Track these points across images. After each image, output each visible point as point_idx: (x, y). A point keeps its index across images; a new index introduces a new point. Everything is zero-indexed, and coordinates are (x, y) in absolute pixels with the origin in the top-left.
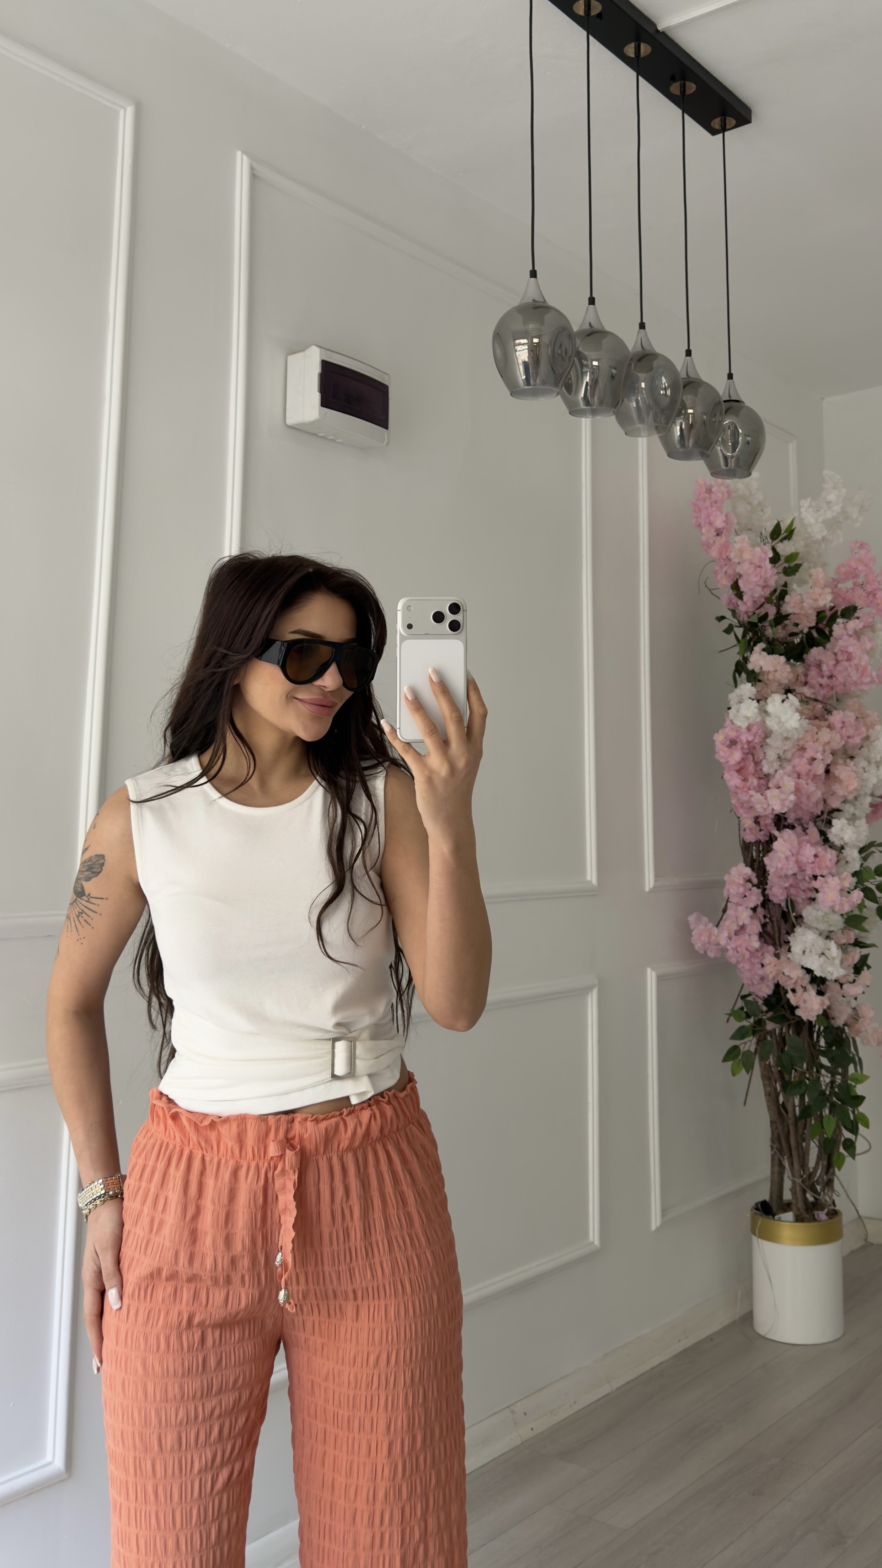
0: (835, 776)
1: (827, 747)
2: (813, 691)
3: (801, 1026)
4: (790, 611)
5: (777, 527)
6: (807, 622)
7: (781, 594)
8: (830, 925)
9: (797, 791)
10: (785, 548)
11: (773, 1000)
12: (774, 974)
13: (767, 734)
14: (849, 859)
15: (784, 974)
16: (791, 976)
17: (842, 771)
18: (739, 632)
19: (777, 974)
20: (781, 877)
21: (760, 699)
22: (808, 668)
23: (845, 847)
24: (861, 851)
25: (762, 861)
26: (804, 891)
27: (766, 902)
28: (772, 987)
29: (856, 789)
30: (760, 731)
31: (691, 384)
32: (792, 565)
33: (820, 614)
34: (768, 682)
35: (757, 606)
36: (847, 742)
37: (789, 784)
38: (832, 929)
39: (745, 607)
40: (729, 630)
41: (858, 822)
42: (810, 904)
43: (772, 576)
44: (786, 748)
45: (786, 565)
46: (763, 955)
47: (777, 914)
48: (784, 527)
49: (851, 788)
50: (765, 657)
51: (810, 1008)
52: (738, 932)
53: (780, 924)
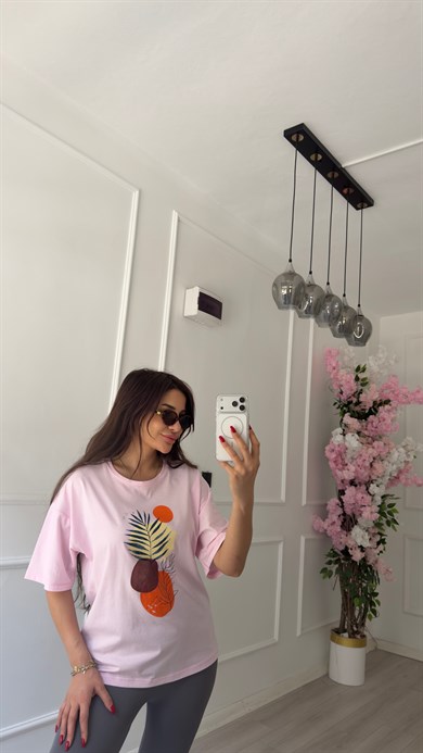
0: (374, 467)
1: (371, 455)
2: (370, 432)
3: (353, 561)
4: (362, 400)
5: (359, 367)
6: (369, 405)
7: (359, 394)
9: (358, 472)
10: (361, 376)
11: (344, 552)
13: (346, 448)
14: (377, 500)
16: (351, 544)
17: (377, 466)
19: (346, 542)
20: (350, 504)
21: (344, 434)
22: (367, 423)
23: (375, 495)
24: (382, 497)
25: (342, 497)
26: (358, 511)
27: (344, 514)
28: (343, 547)
29: (383, 473)
30: (343, 447)
32: (364, 382)
33: (375, 403)
34: (350, 428)
35: (349, 398)
36: (379, 454)
37: (354, 469)
38: (369, 526)
39: (344, 397)
41: (382, 486)
42: (360, 516)
43: (356, 386)
44: (354, 454)
46: (341, 534)
47: (348, 519)
48: (362, 367)
49: (380, 472)
51: (357, 556)
52: (332, 524)
53: (348, 522)
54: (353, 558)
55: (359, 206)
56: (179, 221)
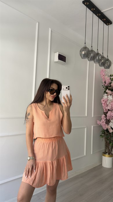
3: (110, 133)
4: (112, 85)
5: (111, 75)
7: (111, 83)
9: (111, 107)
10: (112, 78)
11: (106, 130)
13: (108, 100)
16: (109, 128)
18: (105, 87)
19: (107, 127)
20: (108, 116)
21: (107, 96)
25: (106, 114)
26: (111, 118)
31: (103, 57)
34: (108, 94)
35: (108, 85)
37: (110, 106)
39: (106, 85)
40: (104, 87)
42: (112, 120)
43: (110, 81)
44: (110, 102)
45: (112, 80)
46: (106, 125)
47: (107, 121)
48: (112, 75)
50: (108, 91)
51: (111, 131)
52: (103, 122)
53: (108, 122)
54: (110, 132)
55: (107, 24)
56: (51, 31)
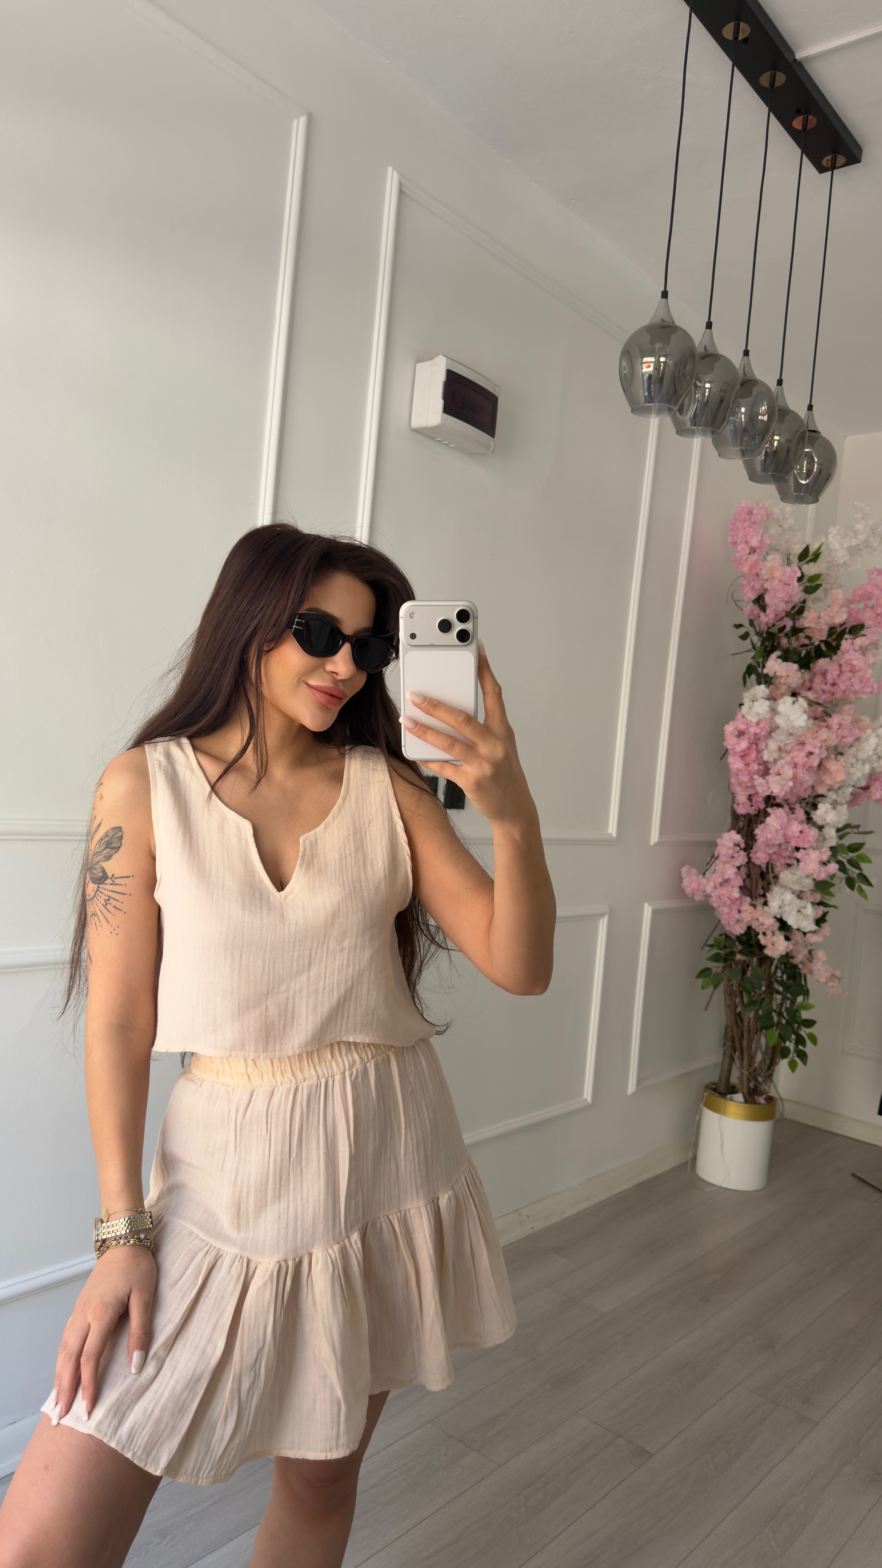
0: (826, 768)
1: (824, 744)
2: (815, 695)
3: (766, 960)
4: (806, 625)
5: (805, 550)
6: (819, 636)
7: (798, 611)
8: (803, 887)
9: (795, 778)
10: (810, 569)
11: (744, 938)
12: (749, 919)
13: (774, 729)
14: (827, 836)
15: (757, 919)
16: (765, 923)
17: (833, 766)
18: (757, 640)
19: (752, 920)
20: (767, 845)
21: (773, 699)
22: (814, 676)
23: (825, 827)
24: (838, 830)
25: (752, 830)
26: (784, 858)
27: (748, 863)
28: (745, 928)
29: (842, 781)
30: (767, 726)
32: (813, 585)
33: (832, 630)
34: (778, 684)
35: (778, 619)
36: (840, 741)
37: (789, 772)
38: (804, 889)
39: (766, 618)
40: (745, 637)
41: (839, 807)
42: (787, 869)
43: (798, 594)
44: (788, 742)
45: (808, 584)
46: (741, 903)
47: (757, 874)
48: (812, 550)
49: (839, 779)
50: (780, 664)
51: (776, 946)
52: (722, 883)
53: (759, 881)
54: (768, 952)
55: (826, 161)
